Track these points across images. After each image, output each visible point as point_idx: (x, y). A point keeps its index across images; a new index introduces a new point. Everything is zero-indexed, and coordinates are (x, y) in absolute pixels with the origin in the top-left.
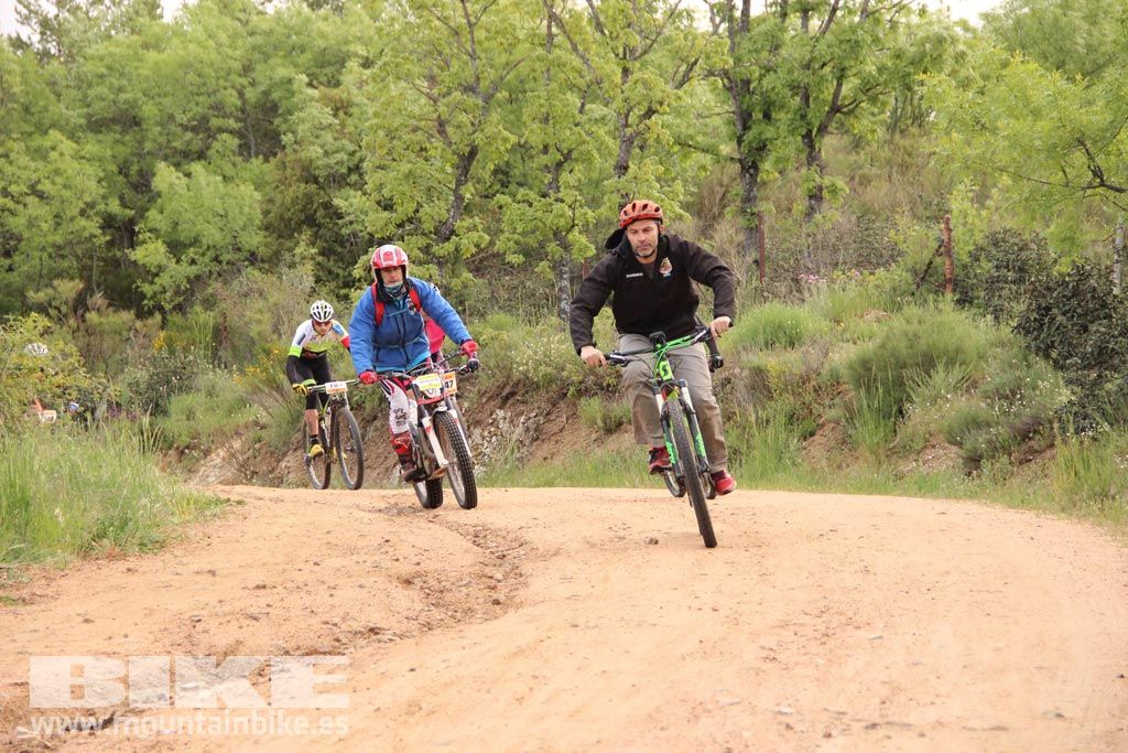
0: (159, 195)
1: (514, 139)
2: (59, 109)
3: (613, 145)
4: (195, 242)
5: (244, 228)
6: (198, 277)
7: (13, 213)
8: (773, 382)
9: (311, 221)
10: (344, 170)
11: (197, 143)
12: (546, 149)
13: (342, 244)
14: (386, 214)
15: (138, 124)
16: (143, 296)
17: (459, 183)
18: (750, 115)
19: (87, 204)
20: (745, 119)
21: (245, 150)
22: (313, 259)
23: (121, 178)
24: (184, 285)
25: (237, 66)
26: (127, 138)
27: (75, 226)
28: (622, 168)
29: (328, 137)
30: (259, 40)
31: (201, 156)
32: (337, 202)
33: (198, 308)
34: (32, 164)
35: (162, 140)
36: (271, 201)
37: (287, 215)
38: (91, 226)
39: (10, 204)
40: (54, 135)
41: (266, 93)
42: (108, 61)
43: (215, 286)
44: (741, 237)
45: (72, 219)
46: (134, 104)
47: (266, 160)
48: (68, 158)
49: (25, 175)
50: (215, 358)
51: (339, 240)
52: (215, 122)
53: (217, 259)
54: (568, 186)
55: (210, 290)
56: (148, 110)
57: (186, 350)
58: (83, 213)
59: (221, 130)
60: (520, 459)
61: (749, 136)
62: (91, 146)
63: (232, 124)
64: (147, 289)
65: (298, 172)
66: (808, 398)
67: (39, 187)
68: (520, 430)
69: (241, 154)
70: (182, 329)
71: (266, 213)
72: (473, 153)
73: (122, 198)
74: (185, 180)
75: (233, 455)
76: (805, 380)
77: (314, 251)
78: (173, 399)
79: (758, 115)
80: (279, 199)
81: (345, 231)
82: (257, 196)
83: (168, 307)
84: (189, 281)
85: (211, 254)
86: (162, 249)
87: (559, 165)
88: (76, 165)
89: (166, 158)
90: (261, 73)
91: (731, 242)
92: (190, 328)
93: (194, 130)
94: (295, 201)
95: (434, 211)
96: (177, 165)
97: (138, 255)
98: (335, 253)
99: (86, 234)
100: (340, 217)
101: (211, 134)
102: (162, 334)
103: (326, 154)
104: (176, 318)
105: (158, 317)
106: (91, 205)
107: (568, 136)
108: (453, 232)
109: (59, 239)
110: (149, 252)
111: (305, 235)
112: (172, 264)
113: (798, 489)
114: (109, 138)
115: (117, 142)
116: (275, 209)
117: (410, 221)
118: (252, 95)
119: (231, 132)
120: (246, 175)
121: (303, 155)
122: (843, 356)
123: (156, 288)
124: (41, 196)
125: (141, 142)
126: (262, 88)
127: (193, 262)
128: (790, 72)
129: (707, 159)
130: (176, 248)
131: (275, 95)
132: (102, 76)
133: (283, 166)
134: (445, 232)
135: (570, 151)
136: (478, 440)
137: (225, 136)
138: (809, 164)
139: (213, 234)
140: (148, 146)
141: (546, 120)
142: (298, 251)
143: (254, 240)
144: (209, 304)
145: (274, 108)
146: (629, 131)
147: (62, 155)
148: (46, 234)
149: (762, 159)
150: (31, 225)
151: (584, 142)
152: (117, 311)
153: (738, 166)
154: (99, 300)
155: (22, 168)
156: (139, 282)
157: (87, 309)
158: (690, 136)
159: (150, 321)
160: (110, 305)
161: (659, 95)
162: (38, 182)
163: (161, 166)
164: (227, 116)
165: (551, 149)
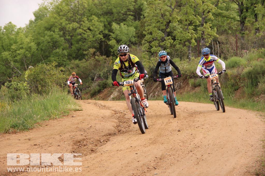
0: (113, 29)
2: (96, 10)
3: (201, 19)
5: (132, 37)
7: (84, 34)
8: (229, 77)
12: (186, 20)
14: (150, 36)
15: (113, 14)
16: (111, 52)
17: (166, 28)
18: (243, 10)
19: (100, 31)
20: (241, 11)
26: (111, 16)
27: (97, 36)
28: (202, 25)
34: (89, 23)
35: (117, 17)
36: (139, 30)
38: (101, 36)
39: (84, 32)
40: (94, 16)
41: (140, 6)
45: (97, 35)
46: (111, 10)
47: (139, 21)
48: (96, 22)
49: (87, 25)
52: (128, 13)
54: (190, 29)
56: (114, 10)
58: (100, 34)
59: (130, 15)
61: (243, 15)
62: (102, 19)
63: (132, 13)
64: (112, 50)
66: (237, 81)
67: (90, 28)
68: (176, 86)
69: (134, 20)
71: (137, 33)
72: (170, 22)
74: (119, 26)
76: (237, 76)
79: (245, 10)
82: (134, 30)
83: (116, 54)
86: (115, 41)
87: (189, 24)
88: (98, 23)
90: (138, 2)
95: (161, 35)
97: (110, 43)
99: (100, 38)
102: (112, 61)
106: (102, 32)
107: (191, 17)
108: (165, 40)
109: (94, 39)
110: (112, 42)
114: (106, 17)
115: (108, 17)
118: (137, 7)
119: (132, 15)
122: (246, 70)
123: (114, 50)
124: (90, 30)
126: (139, 5)
130: (118, 41)
131: (141, 7)
132: (105, 3)
133: (142, 23)
134: (163, 40)
135: (192, 21)
138: (256, 22)
139: (124, 38)
141: (186, 14)
145: (142, 9)
146: (204, 16)
147: (95, 21)
148: (91, 38)
149: (245, 21)
150: (88, 36)
151: (194, 19)
152: (102, 56)
153: (240, 23)
154: (98, 53)
155: (87, 24)
156: (110, 49)
157: (95, 55)
158: (228, 16)
159: (110, 58)
160: (100, 54)
161: (210, 8)
162: (90, 27)
163: (114, 23)
164: (131, 12)
165: (188, 20)
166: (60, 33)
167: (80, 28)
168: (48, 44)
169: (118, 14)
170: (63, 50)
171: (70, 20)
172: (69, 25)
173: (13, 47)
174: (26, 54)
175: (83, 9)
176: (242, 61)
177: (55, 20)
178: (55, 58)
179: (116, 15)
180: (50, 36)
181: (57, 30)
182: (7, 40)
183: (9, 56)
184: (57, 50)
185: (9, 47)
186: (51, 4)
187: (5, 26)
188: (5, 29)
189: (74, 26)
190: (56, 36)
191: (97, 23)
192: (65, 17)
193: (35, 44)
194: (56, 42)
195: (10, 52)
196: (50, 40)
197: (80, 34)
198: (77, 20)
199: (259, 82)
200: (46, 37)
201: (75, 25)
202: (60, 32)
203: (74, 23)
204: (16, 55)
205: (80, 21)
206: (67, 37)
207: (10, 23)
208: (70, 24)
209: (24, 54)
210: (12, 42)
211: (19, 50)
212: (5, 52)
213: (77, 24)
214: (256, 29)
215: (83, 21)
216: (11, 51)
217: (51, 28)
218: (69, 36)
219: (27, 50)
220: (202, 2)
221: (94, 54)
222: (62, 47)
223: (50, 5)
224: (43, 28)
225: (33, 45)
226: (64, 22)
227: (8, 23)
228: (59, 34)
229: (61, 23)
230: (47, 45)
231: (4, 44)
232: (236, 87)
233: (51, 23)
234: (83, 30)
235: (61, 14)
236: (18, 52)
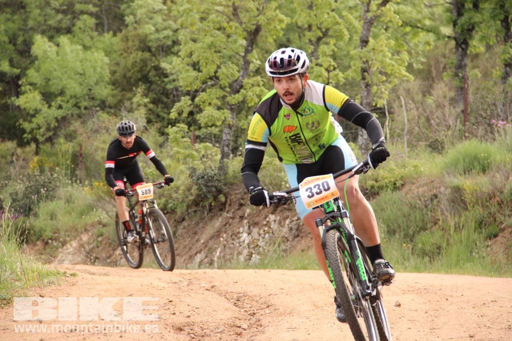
0: (36, 58)
1: (287, 20)
3: (358, 25)
4: (62, 93)
5: (97, 83)
6: (64, 118)
8: (468, 198)
9: (145, 79)
10: (169, 43)
11: (66, 21)
12: (310, 28)
13: (167, 96)
14: (194, 73)
15: (23, 7)
16: (24, 131)
17: (247, 51)
18: (463, 5)
20: (460, 8)
21: (100, 27)
22: (145, 106)
23: (11, 47)
24: (54, 124)
26: (16, 17)
28: (365, 42)
29: (158, 19)
31: (69, 31)
32: (164, 65)
33: (62, 140)
35: (41, 19)
36: (117, 64)
37: (129, 74)
43: (76, 125)
44: (452, 94)
47: (115, 35)
50: (73, 176)
51: (166, 93)
52: (79, 7)
53: (76, 105)
54: (325, 54)
55: (72, 128)
57: (52, 170)
59: (82, 12)
60: (285, 251)
61: (462, 20)
63: (91, 8)
64: (27, 126)
65: (137, 43)
66: (493, 210)
68: (285, 229)
69: (97, 30)
70: (50, 155)
71: (113, 73)
72: (258, 30)
73: (11, 61)
74: (55, 48)
75: (82, 246)
76: (491, 197)
77: (146, 100)
78: (42, 204)
79: (469, 5)
80: (123, 63)
81: (169, 87)
82: (106, 60)
83: (41, 139)
84: (57, 120)
85: (73, 101)
86: (38, 97)
87: (319, 39)
89: (43, 33)
91: (445, 97)
92: (56, 155)
93: (64, 12)
94: (134, 64)
95: (229, 72)
96: (51, 38)
97: (21, 101)
98: (162, 102)
100: (166, 76)
101: (76, 15)
102: (36, 159)
103: (157, 31)
104: (46, 147)
105: (33, 146)
107: (326, 18)
108: (242, 87)
110: (29, 100)
111: (141, 89)
112: (45, 109)
113: (480, 274)
115: (8, 20)
116: (120, 71)
117: (211, 78)
119: (91, 14)
120: (100, 45)
121: (140, 31)
123: (34, 125)
125: (25, 21)
127: (60, 107)
129: (431, 37)
130: (48, 97)
133: (126, 39)
134: (236, 87)
135: (327, 30)
136: (256, 236)
137: (85, 17)
138: (506, 41)
139: (74, 87)
140: (31, 23)
141: (310, 7)
142: (135, 100)
143: (104, 92)
144: (70, 137)
146: (370, 15)
149: (471, 37)
151: (337, 23)
153: (453, 43)
156: (21, 121)
158: (418, 21)
159: (28, 149)
163: (38, 37)
164: (87, 3)
165: (314, 28)
169: (42, 9)
176: (496, 151)
179: (37, 11)
214: (506, 65)
232: (490, 230)
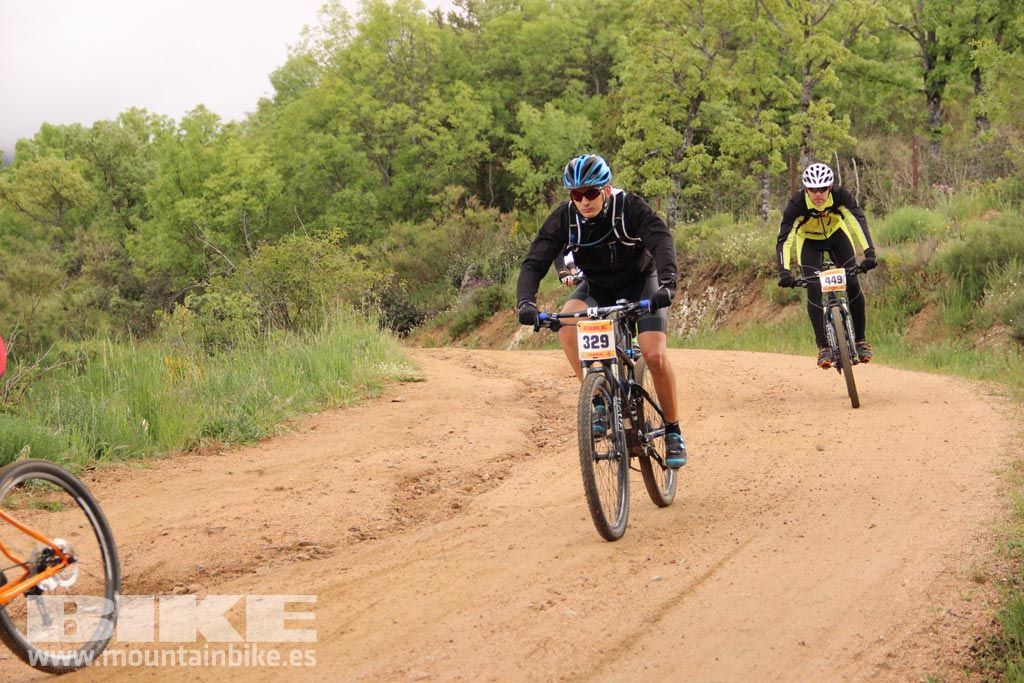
2: (467, 65)
4: (547, 157)
7: (430, 139)
8: (891, 272)
12: (753, 92)
15: (519, 74)
16: (514, 195)
18: (935, 58)
19: (480, 131)
20: (931, 61)
21: (590, 90)
25: (584, 31)
26: (514, 83)
27: (472, 147)
28: (805, 106)
30: (602, 11)
31: (558, 95)
34: (445, 106)
35: (534, 84)
38: (484, 146)
39: (430, 133)
40: (459, 83)
41: (605, 49)
42: (499, 30)
45: (471, 141)
46: (515, 61)
47: (602, 97)
48: (467, 100)
49: (439, 111)
52: (569, 71)
54: (766, 120)
56: (525, 64)
58: (478, 138)
59: (573, 77)
60: (721, 324)
61: (934, 72)
62: (486, 92)
63: (580, 71)
64: (518, 190)
66: (917, 283)
67: (449, 120)
68: (722, 302)
69: (586, 93)
71: (596, 136)
72: (700, 97)
74: (539, 114)
76: (916, 269)
79: (940, 58)
82: (589, 124)
83: (530, 203)
84: (545, 183)
86: (527, 161)
87: (763, 104)
88: (472, 103)
90: (602, 36)
97: (511, 166)
99: (479, 152)
101: (566, 79)
102: (517, 224)
105: (515, 211)
106: (486, 132)
107: (769, 82)
108: (685, 155)
109: (461, 156)
110: (519, 165)
112: (533, 173)
114: (500, 84)
115: (506, 86)
118: (595, 51)
119: (581, 78)
120: (586, 108)
122: (946, 249)
123: (524, 189)
124: (449, 126)
126: (603, 46)
127: (547, 171)
128: (962, 25)
130: (537, 162)
131: (611, 51)
132: (494, 41)
135: (771, 94)
136: (695, 308)
137: (575, 80)
138: (976, 94)
141: (753, 71)
145: (611, 59)
146: (809, 78)
147: (464, 98)
148: (453, 153)
149: (943, 91)
150: (442, 147)
151: (779, 87)
152: (486, 208)
153: (925, 97)
154: (474, 200)
155: (437, 107)
156: (512, 185)
157: (466, 207)
158: (889, 76)
159: (510, 214)
160: (482, 204)
161: (830, 51)
162: (448, 117)
163: (523, 104)
164: (577, 67)
165: (758, 92)
166: (353, 137)
167: (416, 121)
168: (319, 172)
169: (537, 75)
170: (365, 190)
171: (386, 96)
172: (381, 111)
173: (211, 183)
174: (250, 205)
175: (426, 61)
176: (934, 218)
177: (338, 98)
178: (338, 216)
179: (531, 77)
180: (323, 147)
181: (344, 128)
182: (191, 162)
183: (198, 212)
184: (347, 192)
185: (198, 184)
186: (327, 47)
187: (184, 119)
188: (186, 129)
189: (399, 114)
190: (342, 146)
191: (470, 105)
192: (370, 88)
193: (277, 174)
194: (342, 165)
195: (202, 200)
196: (322, 160)
197: (418, 141)
198: (408, 94)
199: (989, 287)
200: (311, 150)
201: (403, 111)
202: (356, 133)
203: (399, 106)
204: (218, 209)
205: (417, 100)
206: (378, 151)
207: (201, 107)
208: (385, 108)
209: (244, 205)
210: (206, 167)
211: (229, 192)
212: (185, 201)
213: (407, 107)
214: (977, 119)
215: (427, 99)
216: (205, 194)
217: (326, 122)
218: (381, 147)
219: (253, 194)
220: (803, 33)
221: (462, 203)
222: (362, 181)
223: (323, 48)
224: (304, 123)
225: (272, 177)
226: (365, 100)
227: (194, 108)
228: (350, 141)
229: (359, 106)
230: (316, 177)
231: (182, 175)
232: (912, 305)
233: (327, 107)
234: (426, 125)
235: (357, 76)
236: (225, 198)
